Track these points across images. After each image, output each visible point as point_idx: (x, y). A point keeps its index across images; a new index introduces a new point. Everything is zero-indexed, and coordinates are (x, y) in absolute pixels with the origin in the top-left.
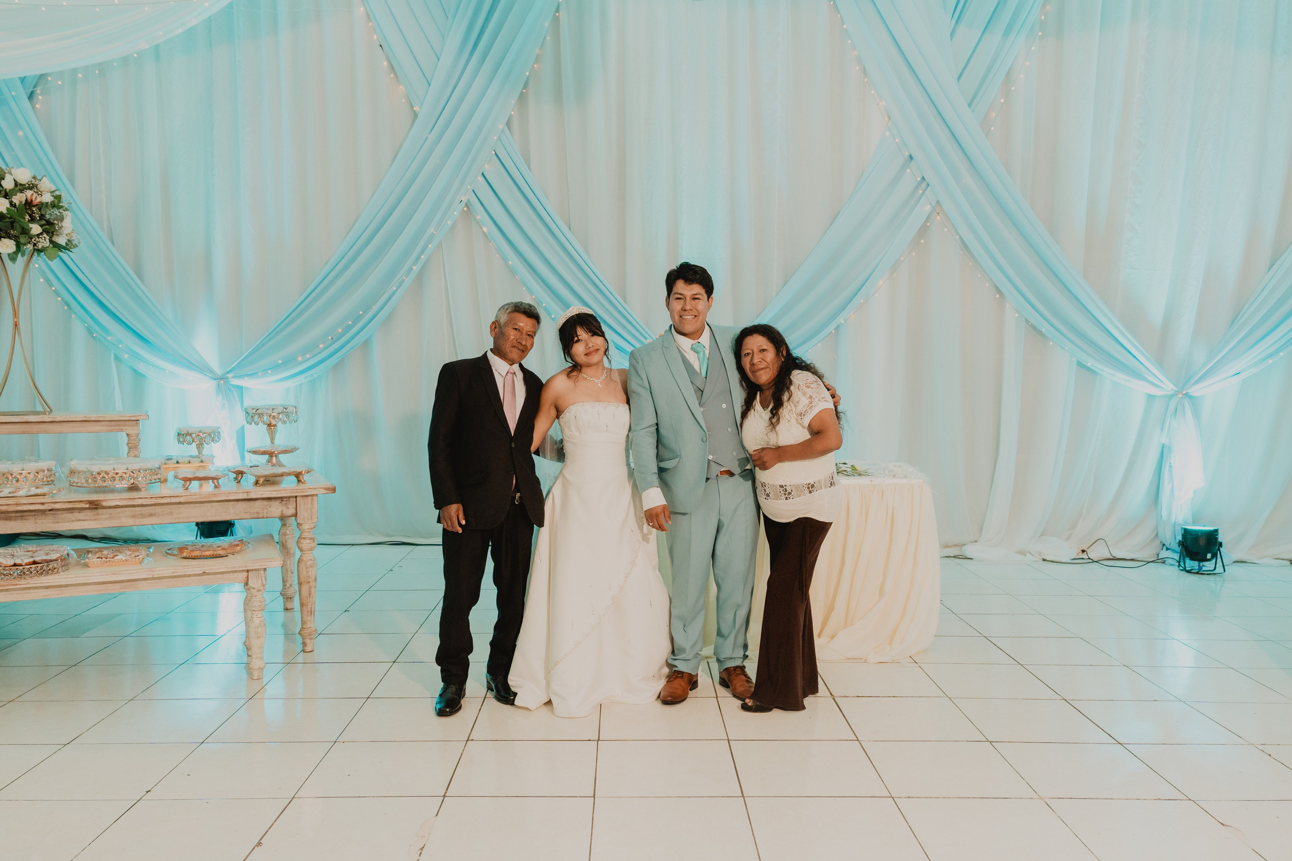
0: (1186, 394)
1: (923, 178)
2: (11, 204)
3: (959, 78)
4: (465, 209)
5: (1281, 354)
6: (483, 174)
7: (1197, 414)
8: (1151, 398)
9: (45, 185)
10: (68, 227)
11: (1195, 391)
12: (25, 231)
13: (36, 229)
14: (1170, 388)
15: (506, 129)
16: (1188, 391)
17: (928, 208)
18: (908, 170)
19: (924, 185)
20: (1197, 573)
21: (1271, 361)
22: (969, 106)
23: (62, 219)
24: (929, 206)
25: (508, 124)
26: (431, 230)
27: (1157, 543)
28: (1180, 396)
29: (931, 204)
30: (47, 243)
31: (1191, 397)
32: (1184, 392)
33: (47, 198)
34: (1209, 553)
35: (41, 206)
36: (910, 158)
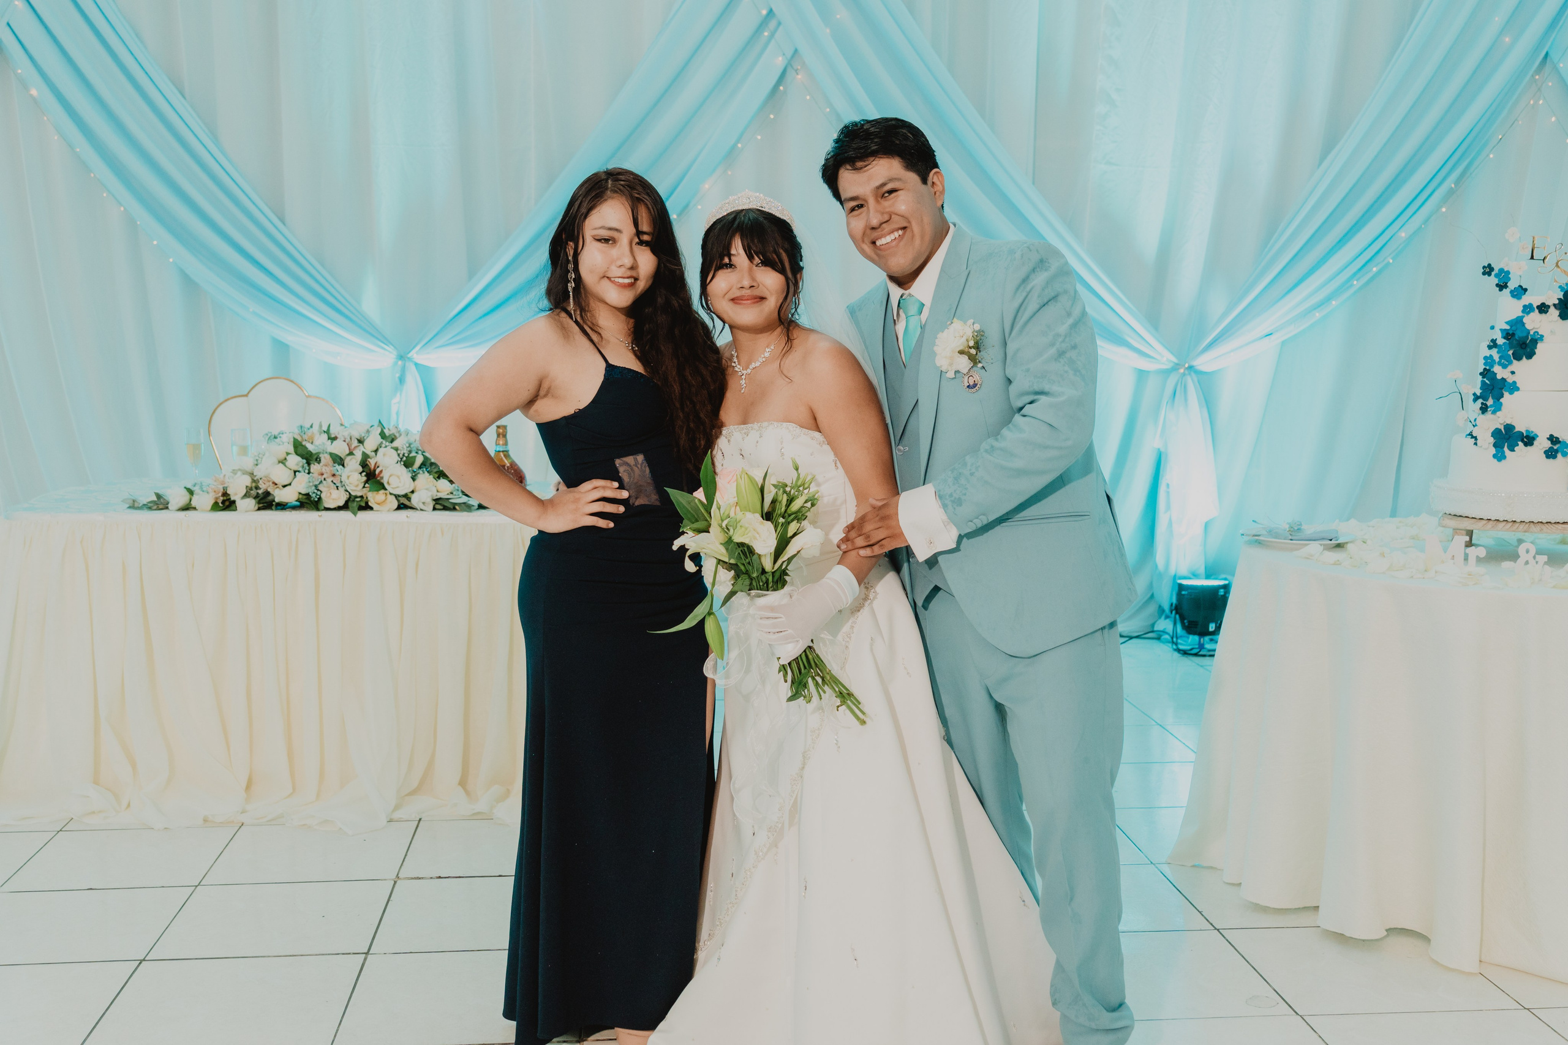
0: (1191, 368)
5: (1334, 302)
7: (1209, 402)
8: (1141, 375)
11: (1205, 362)
16: (1195, 363)
17: (780, 62)
19: (772, 24)
20: (1196, 655)
21: (1318, 315)
24: (780, 59)
27: (1152, 609)
28: (1182, 371)
29: (784, 54)
31: (1199, 373)
32: (1187, 365)
34: (1212, 622)
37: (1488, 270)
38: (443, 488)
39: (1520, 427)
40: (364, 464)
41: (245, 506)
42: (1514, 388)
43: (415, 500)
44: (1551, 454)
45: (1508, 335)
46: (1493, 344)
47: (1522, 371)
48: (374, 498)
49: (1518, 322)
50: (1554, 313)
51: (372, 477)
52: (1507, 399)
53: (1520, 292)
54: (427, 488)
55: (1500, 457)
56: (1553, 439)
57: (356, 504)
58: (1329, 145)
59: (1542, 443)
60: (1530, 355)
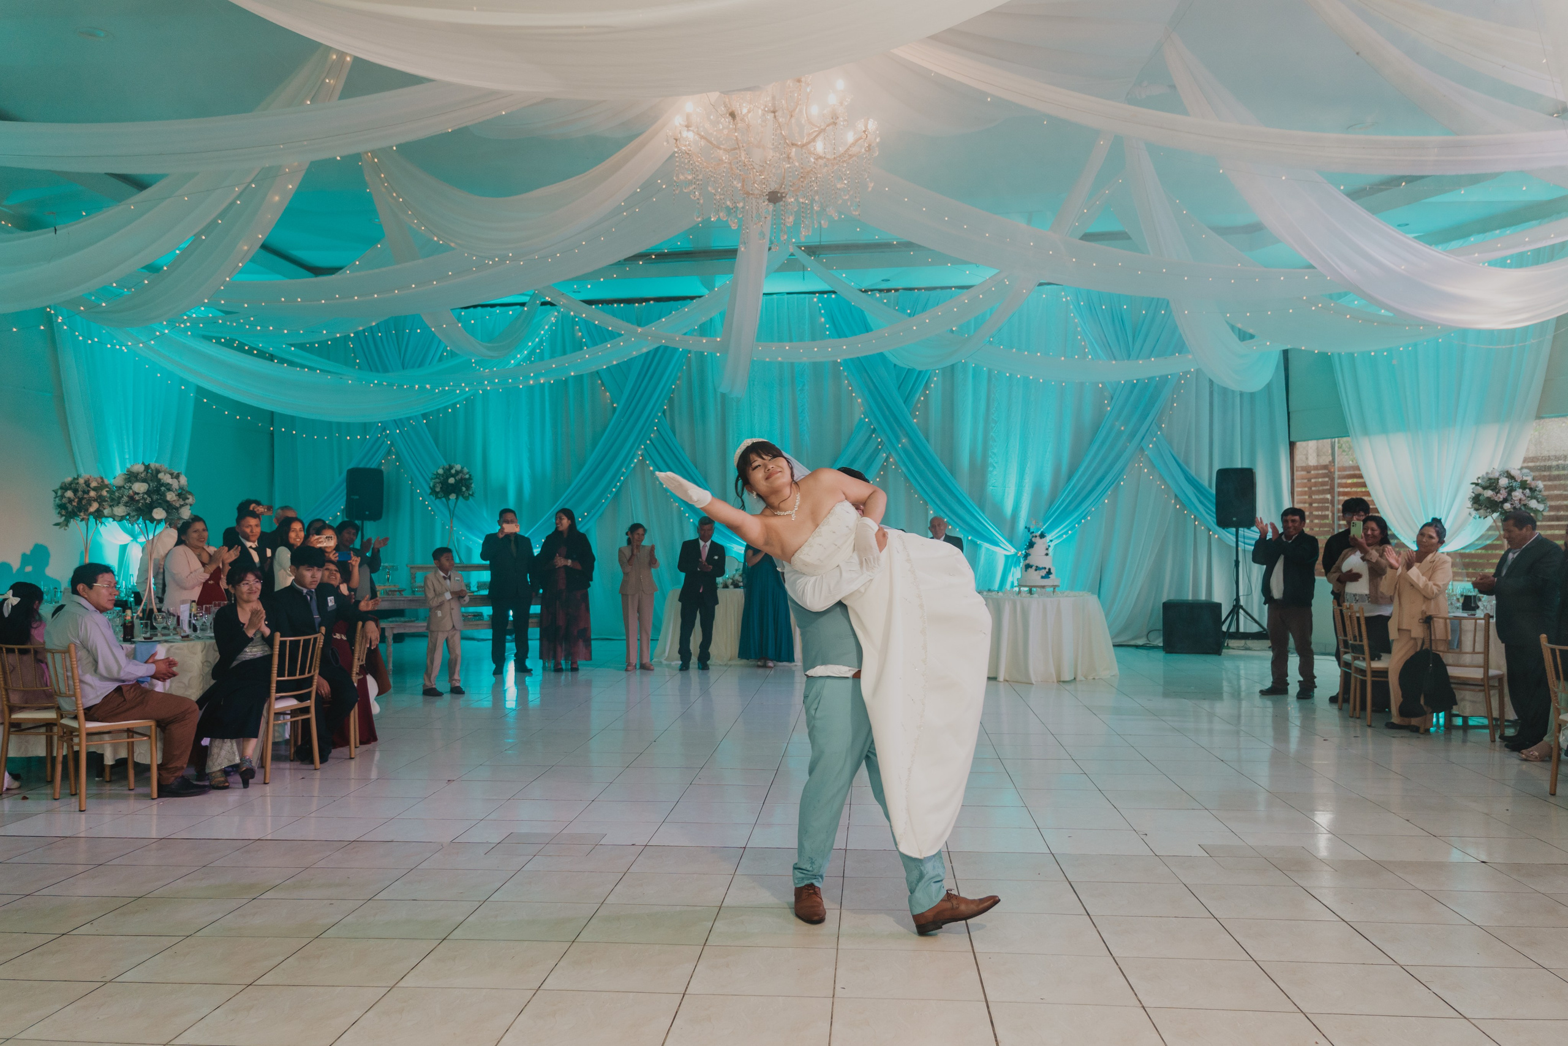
1: (882, 440)
2: (456, 480)
3: (899, 388)
4: (641, 458)
6: (651, 441)
8: (1007, 557)
9: (466, 470)
10: (473, 485)
12: (461, 490)
13: (464, 489)
14: (1012, 551)
15: (663, 416)
17: (884, 456)
18: (874, 436)
19: (882, 444)
22: (905, 403)
23: (471, 484)
25: (664, 412)
26: (624, 470)
28: (1019, 555)
30: (467, 495)
33: (467, 476)
35: (465, 479)
36: (874, 429)
39: (1031, 564)
41: (731, 587)
42: (1030, 555)
44: (1036, 570)
45: (1029, 543)
47: (1031, 551)
49: (1031, 540)
52: (1029, 558)
55: (1026, 571)
56: (1037, 567)
58: (1069, 478)
59: (1034, 568)
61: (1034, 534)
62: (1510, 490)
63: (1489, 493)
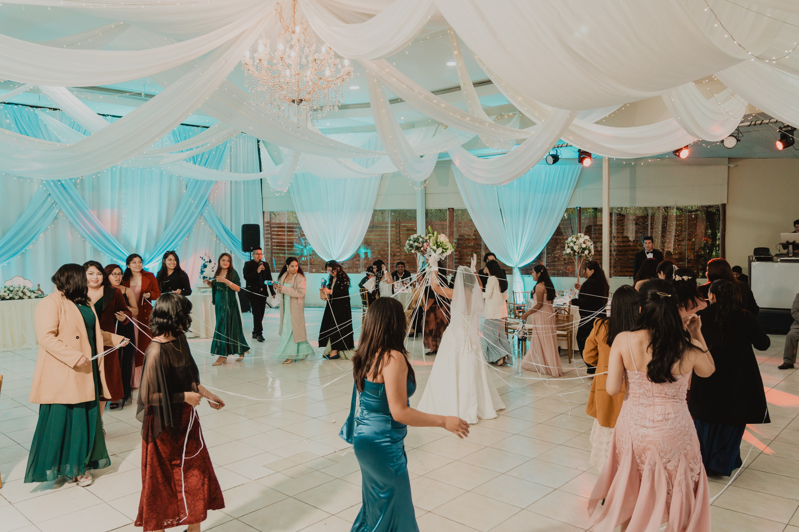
1: (55, 201)
18: (49, 198)
19: (55, 203)
24: (57, 210)
36: (50, 194)
37: (200, 257)
38: (36, 295)
39: (206, 276)
40: (22, 292)
42: (204, 271)
43: (31, 297)
45: (203, 265)
46: (202, 266)
47: (205, 269)
48: (25, 297)
49: (204, 264)
50: (209, 262)
51: (24, 293)
52: (204, 273)
53: (204, 260)
54: (33, 295)
57: (21, 298)
58: (166, 228)
60: (206, 267)
61: (206, 260)
62: (423, 243)
63: (416, 244)
